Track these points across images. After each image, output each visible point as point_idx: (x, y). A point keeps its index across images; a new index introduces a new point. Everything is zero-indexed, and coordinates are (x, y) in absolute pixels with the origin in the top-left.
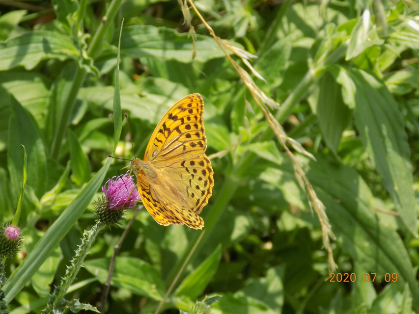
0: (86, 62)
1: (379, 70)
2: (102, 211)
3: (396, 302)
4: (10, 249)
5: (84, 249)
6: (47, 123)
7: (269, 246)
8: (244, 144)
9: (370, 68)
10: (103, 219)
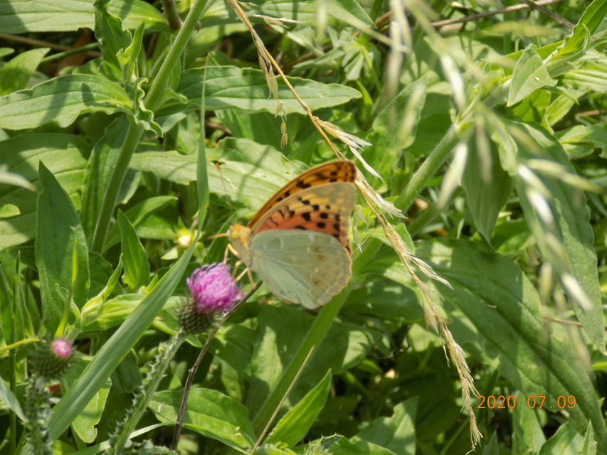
0: (144, 116)
1: (548, 124)
2: (185, 315)
3: (573, 447)
4: (59, 370)
5: (159, 369)
6: (87, 204)
7: (391, 374)
8: (361, 228)
9: (537, 121)
10: (187, 326)
